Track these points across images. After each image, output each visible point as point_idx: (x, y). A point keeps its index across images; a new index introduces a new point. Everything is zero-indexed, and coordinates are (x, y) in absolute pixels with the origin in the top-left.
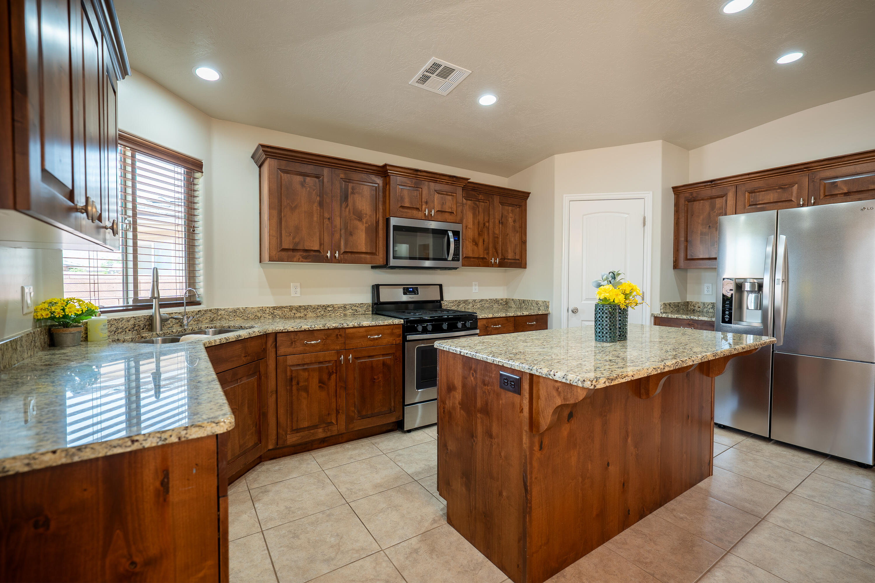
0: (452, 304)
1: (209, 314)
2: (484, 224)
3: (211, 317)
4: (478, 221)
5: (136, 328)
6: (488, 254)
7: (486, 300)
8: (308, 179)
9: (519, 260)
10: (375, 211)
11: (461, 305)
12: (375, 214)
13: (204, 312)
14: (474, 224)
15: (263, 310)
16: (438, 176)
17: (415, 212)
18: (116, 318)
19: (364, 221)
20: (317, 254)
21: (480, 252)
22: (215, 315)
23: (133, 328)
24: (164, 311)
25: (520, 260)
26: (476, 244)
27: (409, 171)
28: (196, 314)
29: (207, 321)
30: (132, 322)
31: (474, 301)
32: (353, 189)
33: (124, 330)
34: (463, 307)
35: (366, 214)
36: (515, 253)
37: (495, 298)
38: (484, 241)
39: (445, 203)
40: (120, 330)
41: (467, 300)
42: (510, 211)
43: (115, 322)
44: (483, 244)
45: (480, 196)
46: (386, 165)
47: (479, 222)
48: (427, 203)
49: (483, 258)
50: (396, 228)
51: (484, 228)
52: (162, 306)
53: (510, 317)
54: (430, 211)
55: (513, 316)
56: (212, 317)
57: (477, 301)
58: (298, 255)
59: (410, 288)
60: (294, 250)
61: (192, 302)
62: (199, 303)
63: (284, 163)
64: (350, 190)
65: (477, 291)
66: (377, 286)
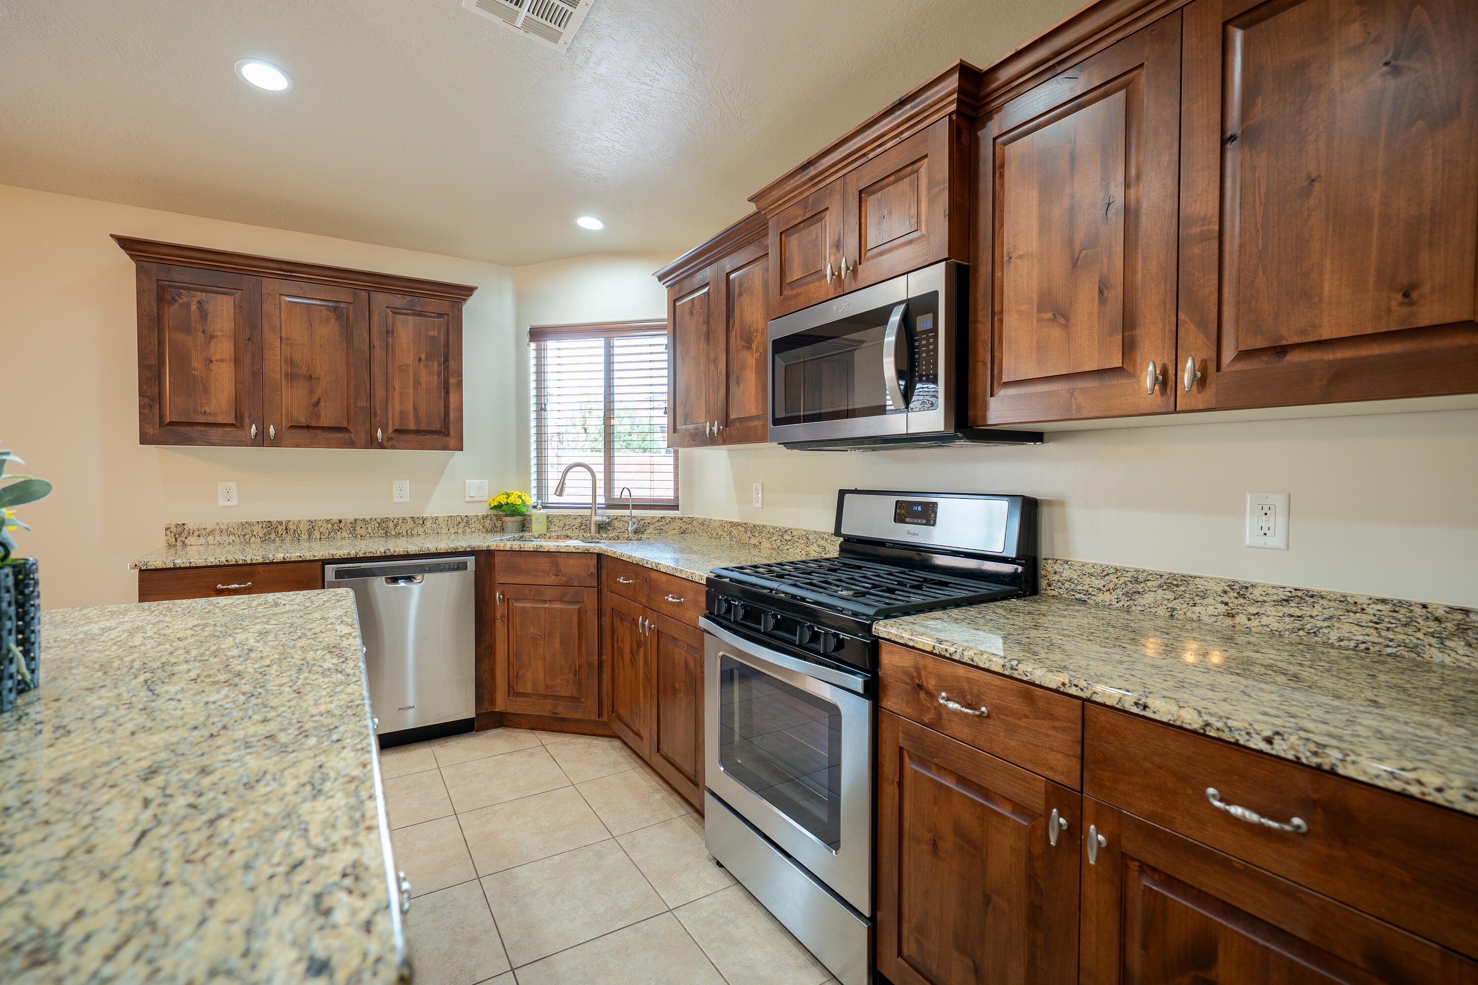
0: (1098, 583)
1: (678, 524)
3: (681, 528)
5: (583, 527)
8: (695, 299)
11: (1149, 598)
13: (670, 519)
17: (814, 287)
18: (564, 514)
19: (754, 346)
21: (1082, 346)
22: (689, 526)
23: (580, 527)
27: (792, 183)
28: (658, 521)
29: (675, 532)
30: (579, 520)
31: (1242, 590)
33: (571, 527)
35: (757, 331)
38: (1103, 289)
40: (567, 527)
41: (1186, 579)
43: (563, 518)
48: (838, 245)
54: (838, 273)
56: (684, 527)
57: (1257, 593)
58: (688, 434)
60: (685, 431)
61: (674, 504)
62: (676, 507)
63: (679, 283)
65: (1277, 540)
66: (842, 493)
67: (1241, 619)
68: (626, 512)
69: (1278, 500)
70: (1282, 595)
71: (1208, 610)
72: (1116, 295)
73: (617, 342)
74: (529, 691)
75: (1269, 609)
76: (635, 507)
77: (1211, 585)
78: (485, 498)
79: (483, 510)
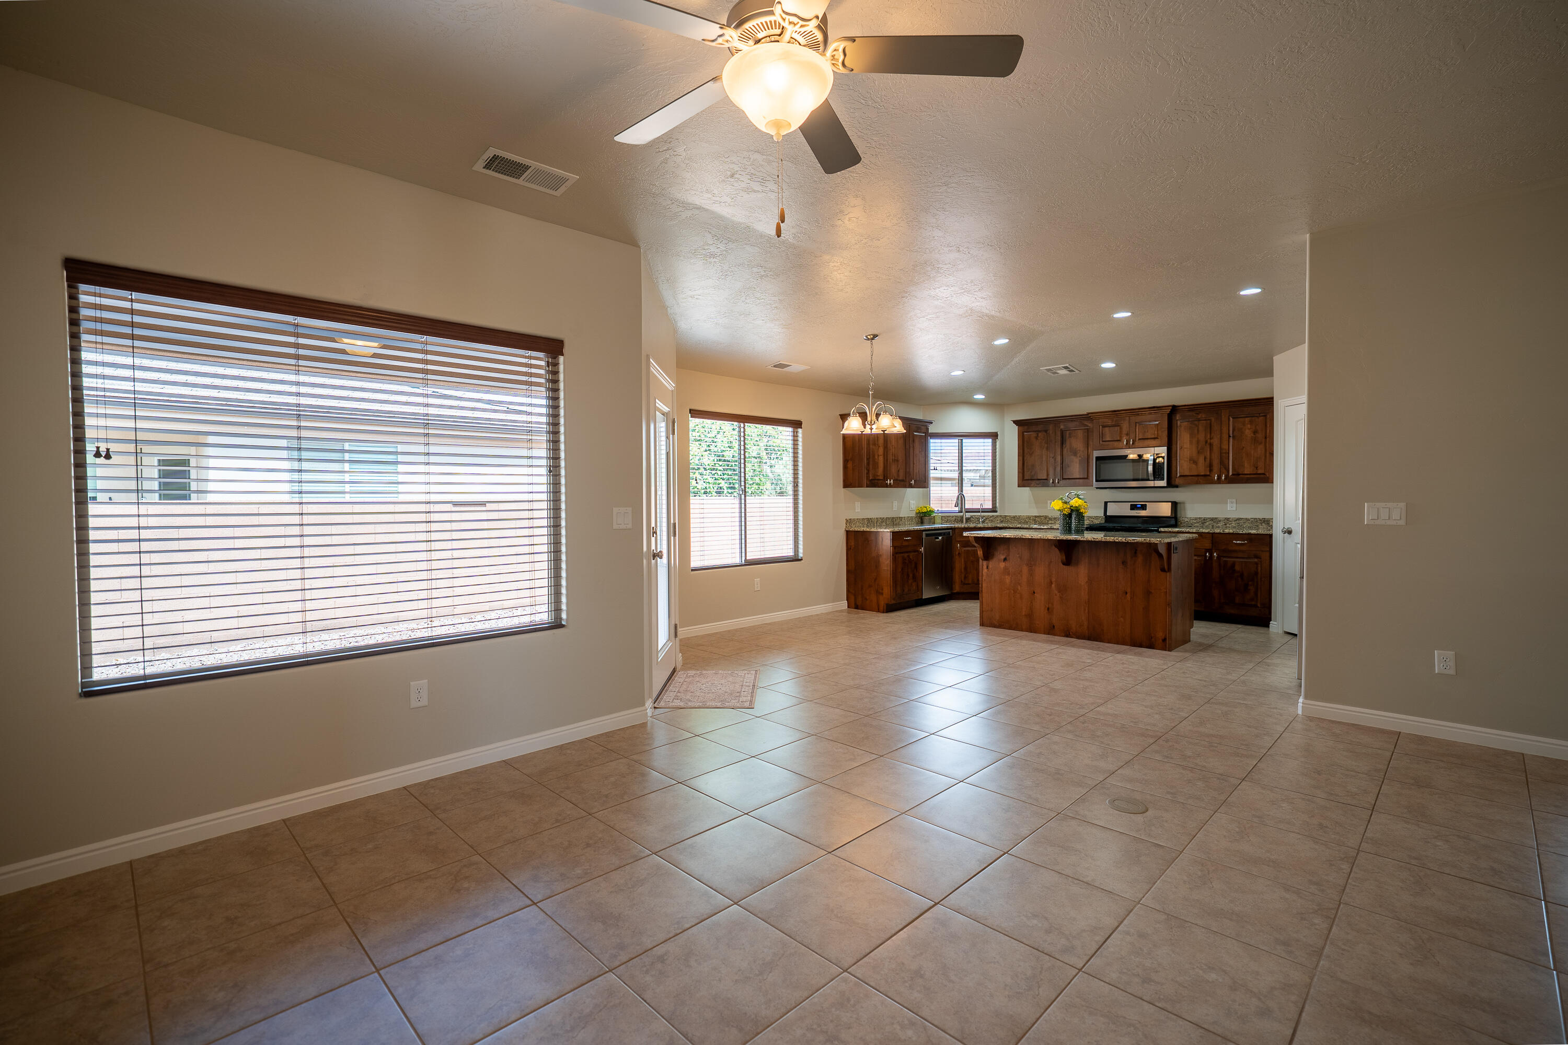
0: (1194, 521)
1: (998, 518)
2: (1206, 442)
3: (1000, 520)
4: (1196, 439)
6: (1211, 471)
7: (1246, 519)
8: (1040, 434)
9: (1264, 474)
10: (1086, 448)
11: (1208, 523)
12: (1086, 450)
13: (994, 517)
14: (1191, 442)
15: (1029, 517)
16: (1137, 411)
17: (1116, 444)
19: (1078, 455)
20: (1046, 481)
21: (1202, 469)
24: (968, 515)
25: (1267, 474)
26: (1195, 462)
27: (1110, 413)
28: (990, 518)
30: (954, 518)
31: (1228, 519)
32: (1070, 434)
34: (1209, 524)
35: (1080, 450)
36: (1257, 468)
37: (1261, 517)
38: (1205, 458)
39: (1148, 432)
41: (1216, 518)
42: (1247, 422)
44: (1205, 460)
45: (1201, 415)
46: (1088, 414)
47: (1198, 442)
48: (1127, 434)
49: (1205, 476)
50: (1098, 459)
51: (1206, 445)
52: (967, 512)
53: (1202, 532)
54: (1128, 442)
55: (1208, 533)
56: (1002, 520)
57: (1231, 520)
58: (1033, 482)
59: (1139, 504)
60: (1031, 480)
61: (994, 510)
62: (996, 512)
63: (1026, 427)
64: (1067, 435)
65: (1234, 509)
66: (1106, 503)
67: (1228, 525)
68: (979, 514)
69: (1234, 500)
70: (1236, 519)
71: (1220, 525)
72: (1208, 460)
73: (964, 441)
74: (970, 582)
75: (1233, 523)
76: (982, 512)
77: (1221, 519)
78: (915, 509)
79: (913, 514)
